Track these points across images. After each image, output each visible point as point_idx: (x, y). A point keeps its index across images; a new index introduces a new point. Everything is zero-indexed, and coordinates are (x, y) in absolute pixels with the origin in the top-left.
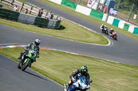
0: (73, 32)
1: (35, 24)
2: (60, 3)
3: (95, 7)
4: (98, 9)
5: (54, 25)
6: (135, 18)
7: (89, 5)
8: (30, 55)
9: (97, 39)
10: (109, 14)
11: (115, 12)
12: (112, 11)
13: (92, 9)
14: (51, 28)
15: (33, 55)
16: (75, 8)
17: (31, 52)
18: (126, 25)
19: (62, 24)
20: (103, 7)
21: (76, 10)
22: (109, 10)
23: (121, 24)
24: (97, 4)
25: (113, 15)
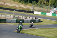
3: (53, 12)
5: (38, 21)
7: (51, 12)
8: (20, 27)
15: (21, 27)
17: (20, 26)
20: (56, 12)
24: (53, 11)
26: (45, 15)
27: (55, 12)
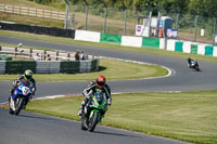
1: (62, 71)
2: (98, 41)
4: (151, 35)
5: (89, 68)
6: (202, 34)
10: (167, 38)
11: (175, 34)
12: (170, 33)
14: (86, 71)
16: (120, 41)
18: (193, 47)
19: (101, 64)
21: (123, 44)
22: (166, 32)
23: (187, 47)
24: (147, 28)
25: (172, 38)
26: (117, 44)
27: (154, 32)
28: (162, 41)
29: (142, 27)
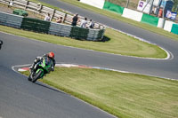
0: (120, 44)
1: (71, 36)
2: (101, 8)
3: (147, 10)
4: (151, 12)
5: (96, 37)
7: (139, 8)
9: (152, 51)
10: (166, 18)
11: (174, 16)
12: (169, 14)
13: (144, 13)
14: (92, 40)
16: (122, 12)
19: (105, 34)
20: (158, 10)
21: (123, 15)
22: (165, 13)
24: (149, 6)
25: (170, 19)
28: (161, 20)
29: (145, 3)
